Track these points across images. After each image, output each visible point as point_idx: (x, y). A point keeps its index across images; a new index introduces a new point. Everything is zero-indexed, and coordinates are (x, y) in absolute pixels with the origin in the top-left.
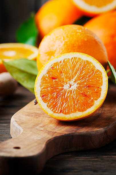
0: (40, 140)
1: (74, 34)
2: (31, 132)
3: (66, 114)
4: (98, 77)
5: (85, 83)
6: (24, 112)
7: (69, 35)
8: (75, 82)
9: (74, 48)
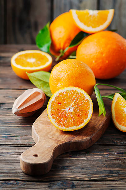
0: (49, 148)
1: (74, 68)
2: (45, 141)
3: (66, 127)
4: (87, 104)
5: (79, 108)
6: (40, 120)
7: (70, 69)
8: (72, 106)
9: (73, 79)
